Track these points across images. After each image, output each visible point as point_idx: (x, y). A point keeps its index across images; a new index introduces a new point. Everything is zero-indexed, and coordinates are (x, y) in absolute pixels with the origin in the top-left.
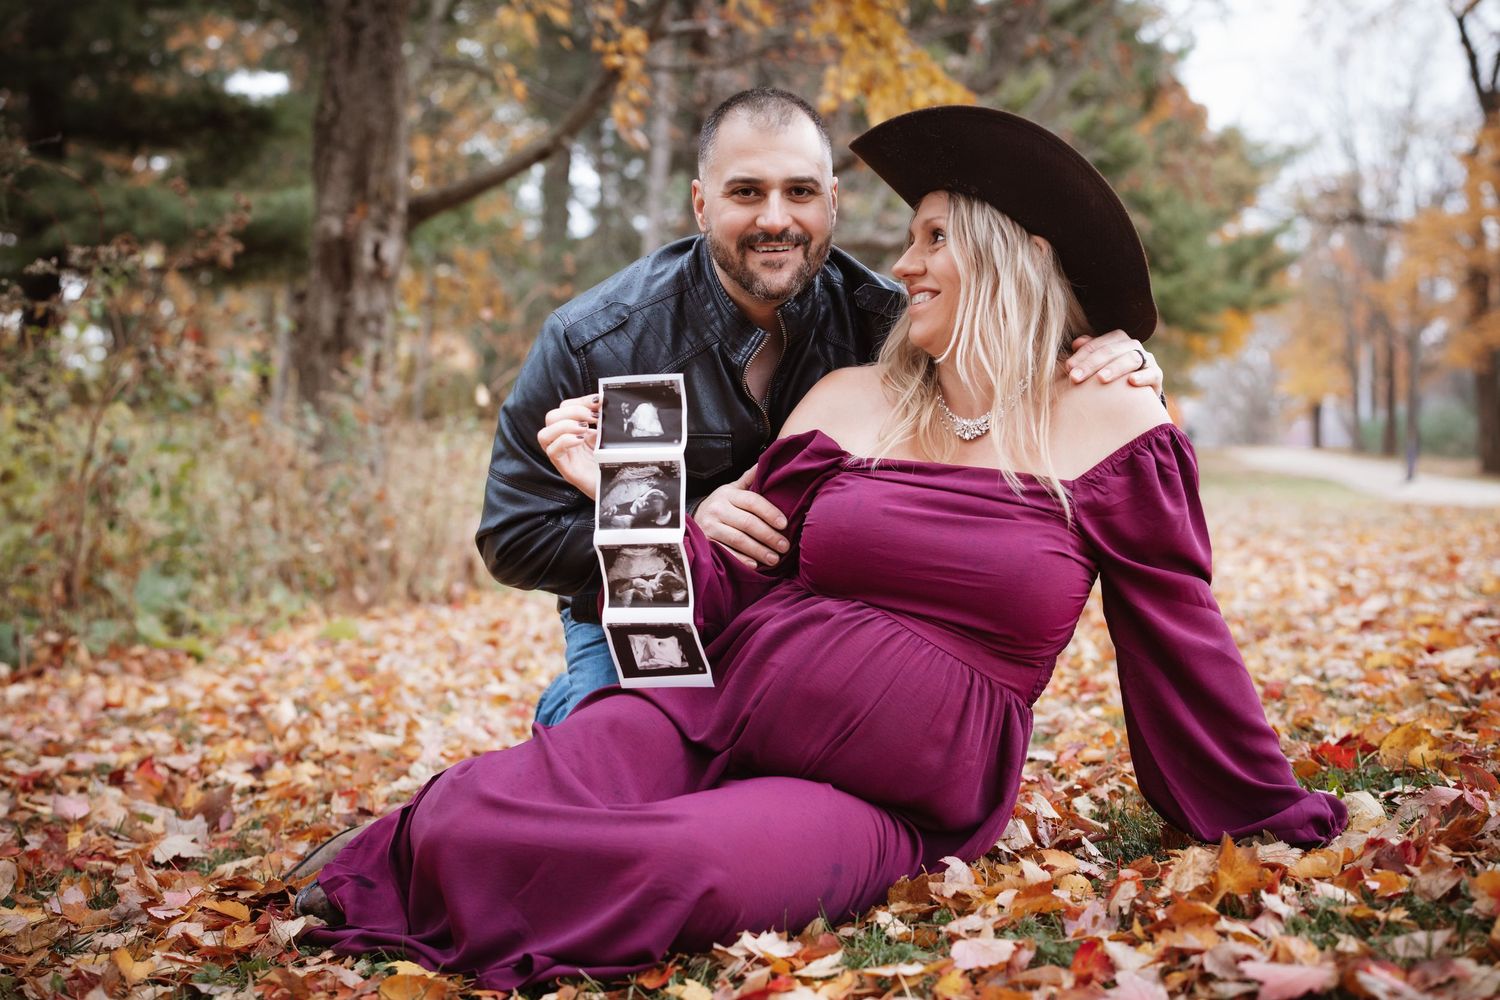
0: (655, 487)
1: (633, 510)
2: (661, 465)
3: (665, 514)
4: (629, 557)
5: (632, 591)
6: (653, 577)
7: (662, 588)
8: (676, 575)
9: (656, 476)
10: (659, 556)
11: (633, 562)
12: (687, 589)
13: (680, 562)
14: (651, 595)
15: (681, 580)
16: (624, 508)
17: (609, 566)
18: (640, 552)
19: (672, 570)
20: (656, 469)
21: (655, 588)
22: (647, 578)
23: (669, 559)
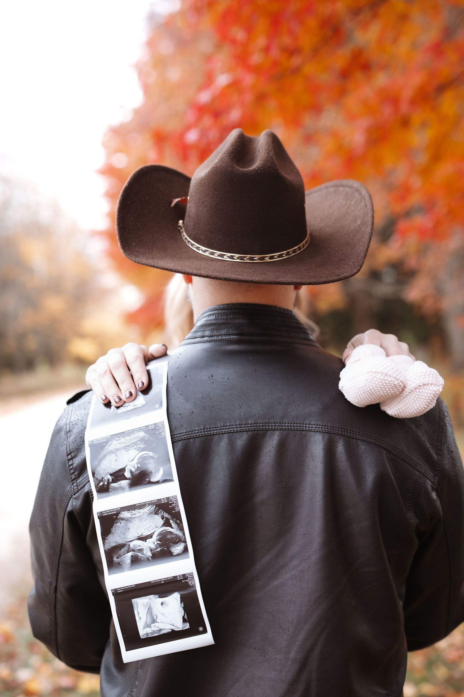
0: (143, 450)
1: (127, 474)
2: (146, 429)
3: (157, 471)
4: (127, 520)
5: (130, 554)
6: (150, 536)
7: (160, 546)
8: (175, 530)
9: (142, 440)
10: (156, 513)
11: (130, 525)
12: (185, 542)
13: (177, 516)
14: (149, 554)
15: (179, 533)
16: (118, 475)
17: (106, 533)
18: (137, 513)
19: (171, 526)
20: (142, 434)
21: (153, 546)
22: (143, 539)
23: (166, 515)
